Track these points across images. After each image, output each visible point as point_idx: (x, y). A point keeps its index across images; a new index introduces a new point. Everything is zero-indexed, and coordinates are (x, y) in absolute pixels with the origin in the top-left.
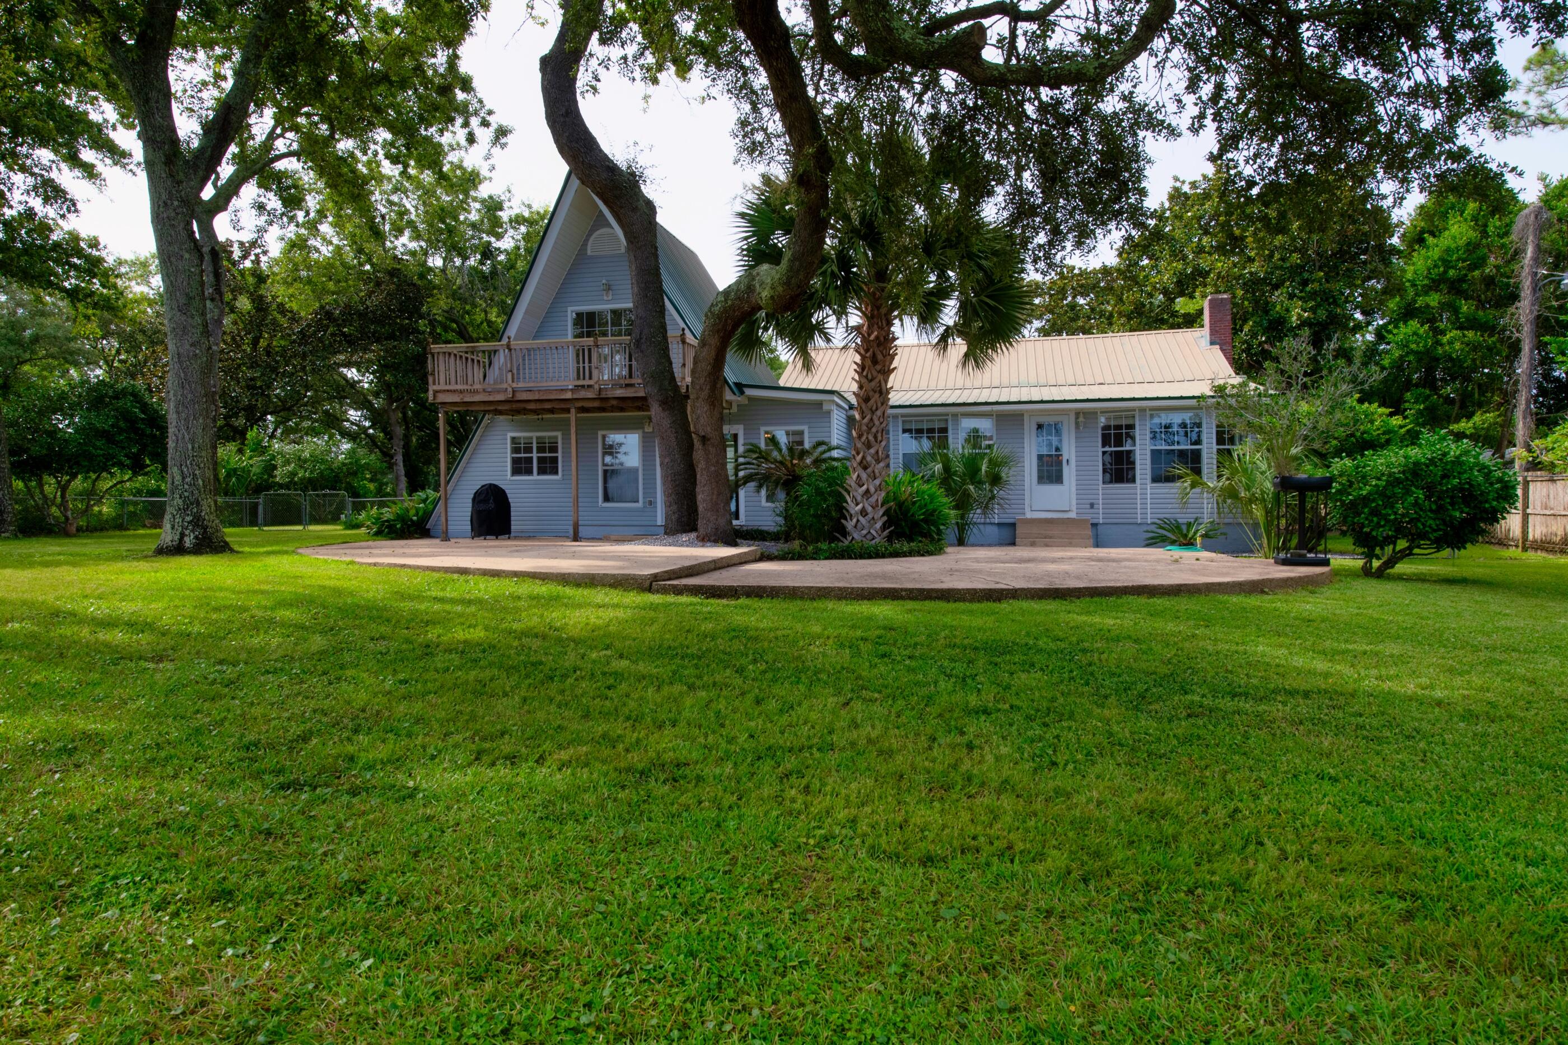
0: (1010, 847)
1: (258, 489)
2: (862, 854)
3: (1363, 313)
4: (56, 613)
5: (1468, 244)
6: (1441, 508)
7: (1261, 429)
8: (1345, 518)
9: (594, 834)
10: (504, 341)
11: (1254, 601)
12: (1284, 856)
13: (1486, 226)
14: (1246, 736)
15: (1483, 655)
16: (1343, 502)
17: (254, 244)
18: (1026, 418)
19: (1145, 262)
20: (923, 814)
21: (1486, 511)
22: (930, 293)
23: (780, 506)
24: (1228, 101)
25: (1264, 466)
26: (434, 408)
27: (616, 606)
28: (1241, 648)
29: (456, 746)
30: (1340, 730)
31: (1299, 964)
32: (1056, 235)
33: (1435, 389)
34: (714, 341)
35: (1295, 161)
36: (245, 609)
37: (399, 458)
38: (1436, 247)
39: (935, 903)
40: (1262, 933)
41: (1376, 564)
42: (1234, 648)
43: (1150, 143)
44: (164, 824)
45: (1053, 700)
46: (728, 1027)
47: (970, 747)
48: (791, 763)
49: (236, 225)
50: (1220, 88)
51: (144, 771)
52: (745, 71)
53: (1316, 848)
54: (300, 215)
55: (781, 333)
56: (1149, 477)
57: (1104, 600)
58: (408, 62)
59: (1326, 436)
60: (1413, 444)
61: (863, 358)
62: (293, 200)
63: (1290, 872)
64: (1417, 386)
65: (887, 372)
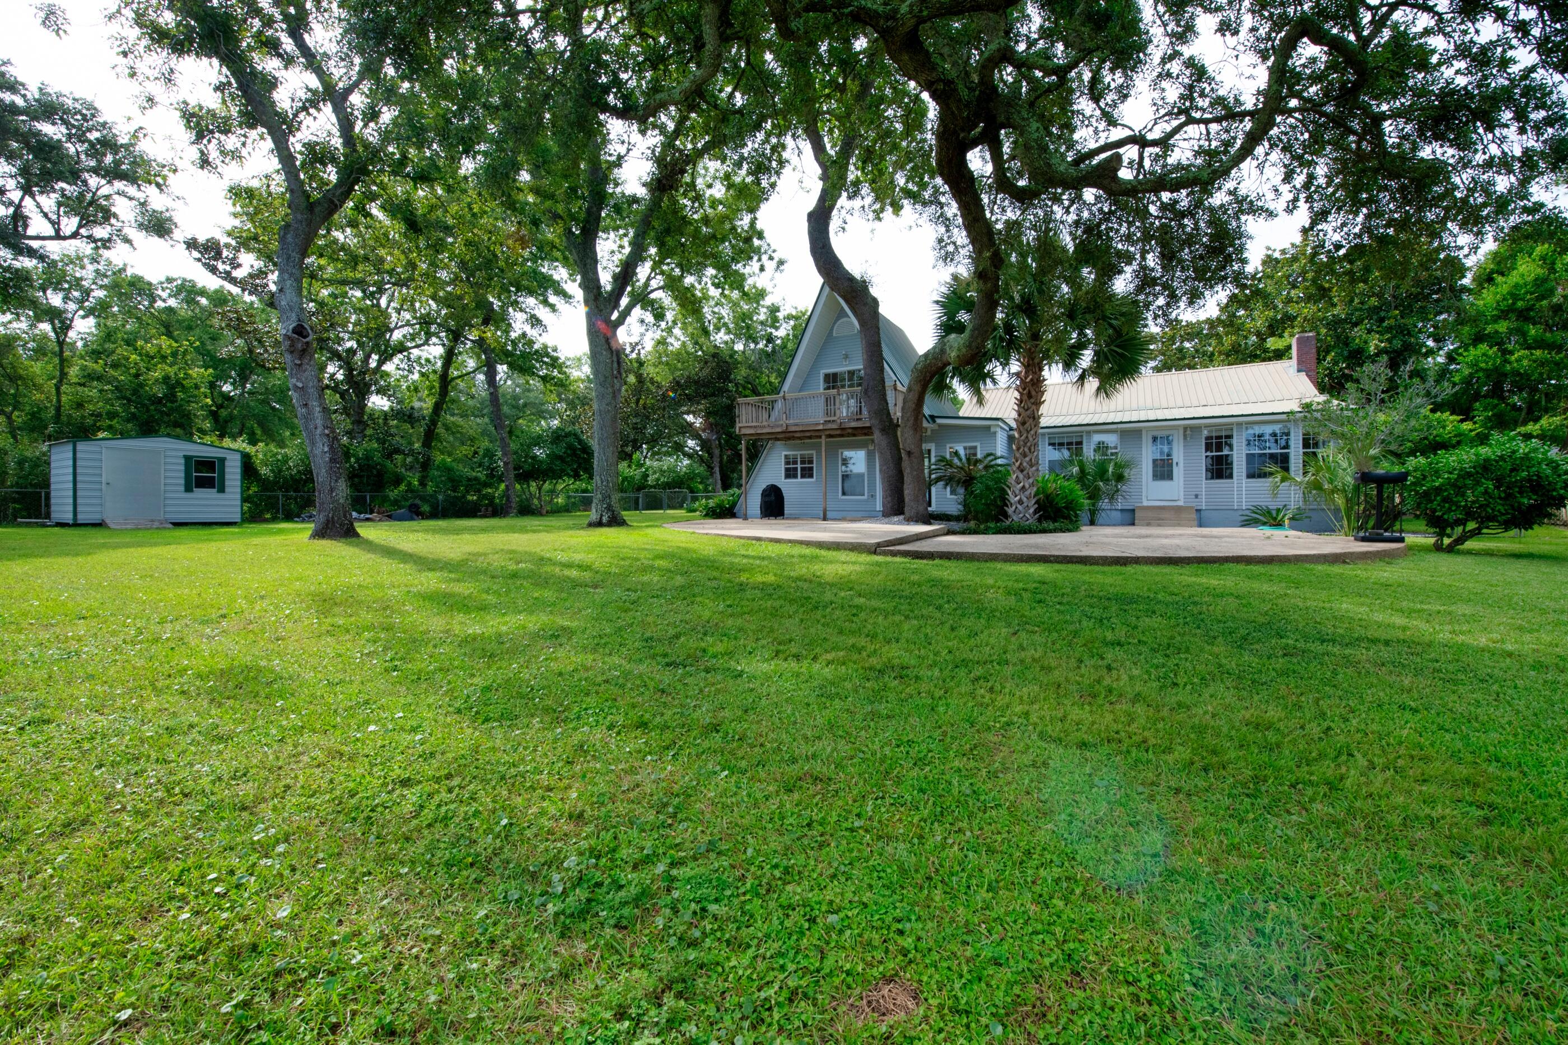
0: (1144, 742)
1: (640, 488)
2: (1034, 737)
3: (1435, 341)
4: (542, 559)
5: (1536, 279)
6: (1509, 496)
7: (1343, 436)
8: (1419, 505)
9: (852, 708)
10: (781, 394)
11: (1337, 569)
12: (1372, 766)
13: (1553, 263)
14: (1335, 673)
15: (1551, 617)
16: (1417, 492)
17: (637, 344)
18: (1144, 433)
19: (1242, 312)
20: (1076, 713)
21: (1554, 498)
22: (1073, 346)
23: (961, 498)
24: (1319, 186)
25: (1345, 465)
26: (738, 439)
27: (854, 563)
28: (1327, 605)
29: (763, 647)
30: (1418, 672)
31: (1388, 849)
32: (1173, 298)
33: (1503, 399)
34: (917, 388)
35: (1377, 227)
36: (637, 559)
37: (717, 469)
38: (1504, 284)
39: (1090, 775)
40: (1356, 823)
41: (1446, 541)
42: (1321, 605)
43: (1251, 224)
44: (607, 681)
45: (1172, 638)
46: (950, 841)
47: (1109, 668)
48: (979, 671)
49: (629, 334)
50: (1311, 177)
51: (594, 650)
52: (942, 205)
53: (1400, 762)
54: (663, 325)
55: (962, 381)
56: (1244, 474)
57: (1209, 566)
58: (727, 226)
59: (1402, 439)
60: (1482, 444)
61: (1021, 394)
62: (659, 316)
63: (1378, 779)
64: (1485, 397)
65: (1039, 403)
